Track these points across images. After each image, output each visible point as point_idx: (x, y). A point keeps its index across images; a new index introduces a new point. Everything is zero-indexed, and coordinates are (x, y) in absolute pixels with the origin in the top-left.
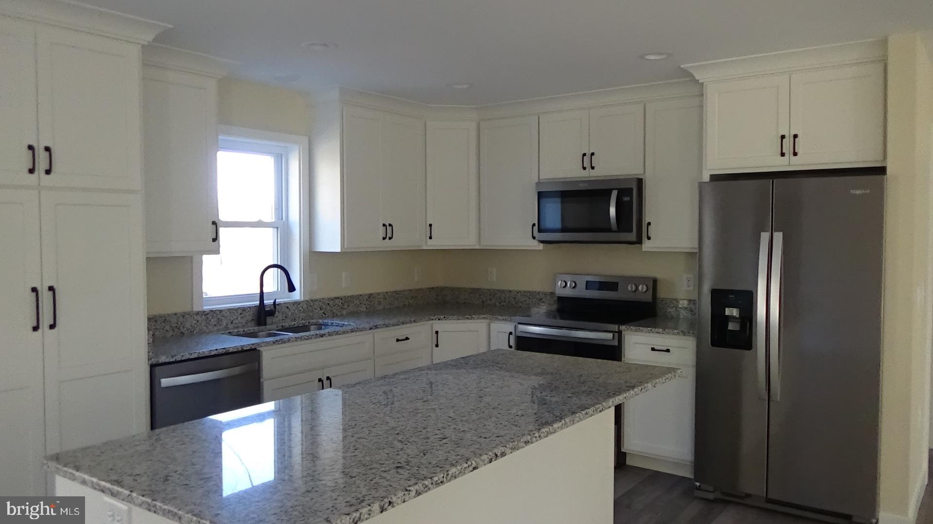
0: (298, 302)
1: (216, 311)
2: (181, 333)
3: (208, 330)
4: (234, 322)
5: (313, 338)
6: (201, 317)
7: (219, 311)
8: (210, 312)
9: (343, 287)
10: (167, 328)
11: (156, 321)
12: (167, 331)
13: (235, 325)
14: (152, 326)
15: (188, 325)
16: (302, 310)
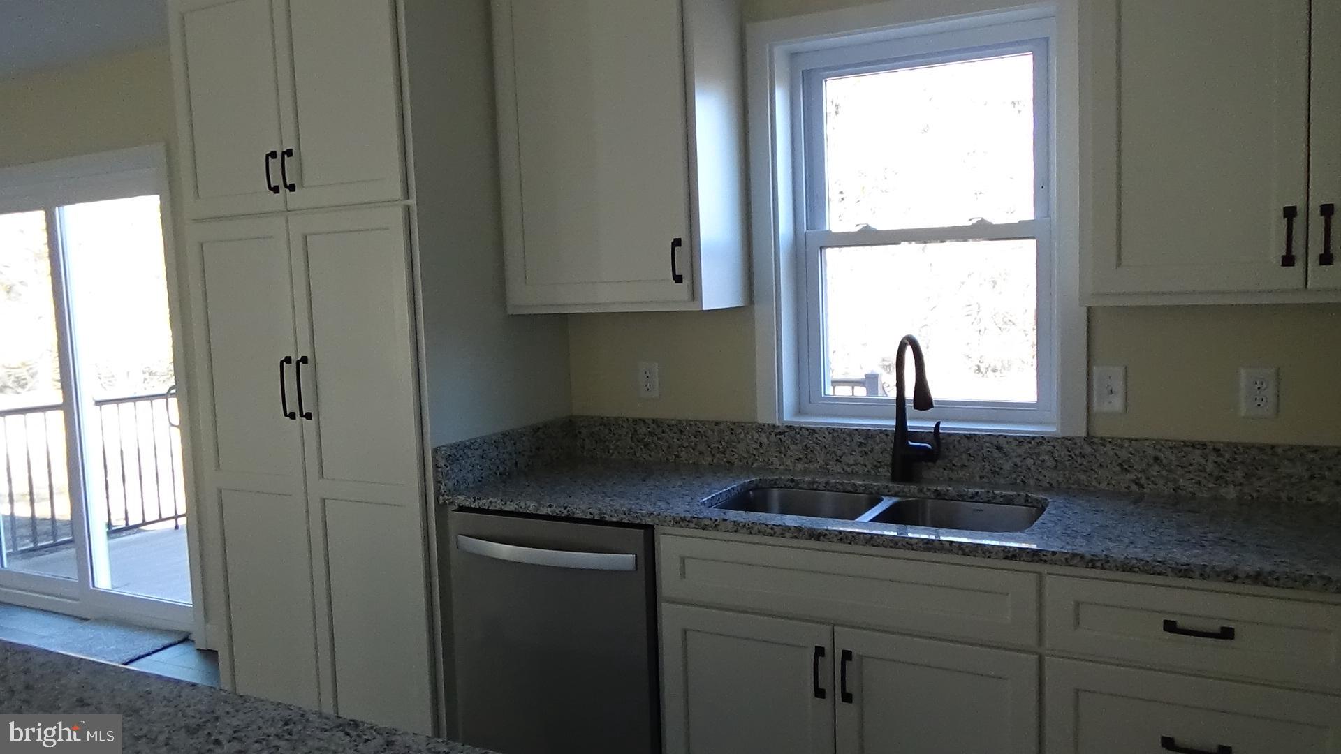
0: (1034, 438)
1: (801, 428)
2: (728, 462)
3: (782, 467)
4: (844, 459)
5: (787, 535)
6: (768, 438)
7: (807, 429)
8: (787, 430)
9: (1243, 411)
10: (701, 447)
11: (681, 432)
12: (701, 453)
13: (845, 468)
14: (675, 440)
15: (741, 448)
16: (1050, 463)
